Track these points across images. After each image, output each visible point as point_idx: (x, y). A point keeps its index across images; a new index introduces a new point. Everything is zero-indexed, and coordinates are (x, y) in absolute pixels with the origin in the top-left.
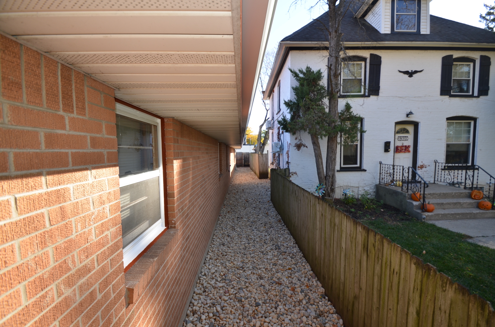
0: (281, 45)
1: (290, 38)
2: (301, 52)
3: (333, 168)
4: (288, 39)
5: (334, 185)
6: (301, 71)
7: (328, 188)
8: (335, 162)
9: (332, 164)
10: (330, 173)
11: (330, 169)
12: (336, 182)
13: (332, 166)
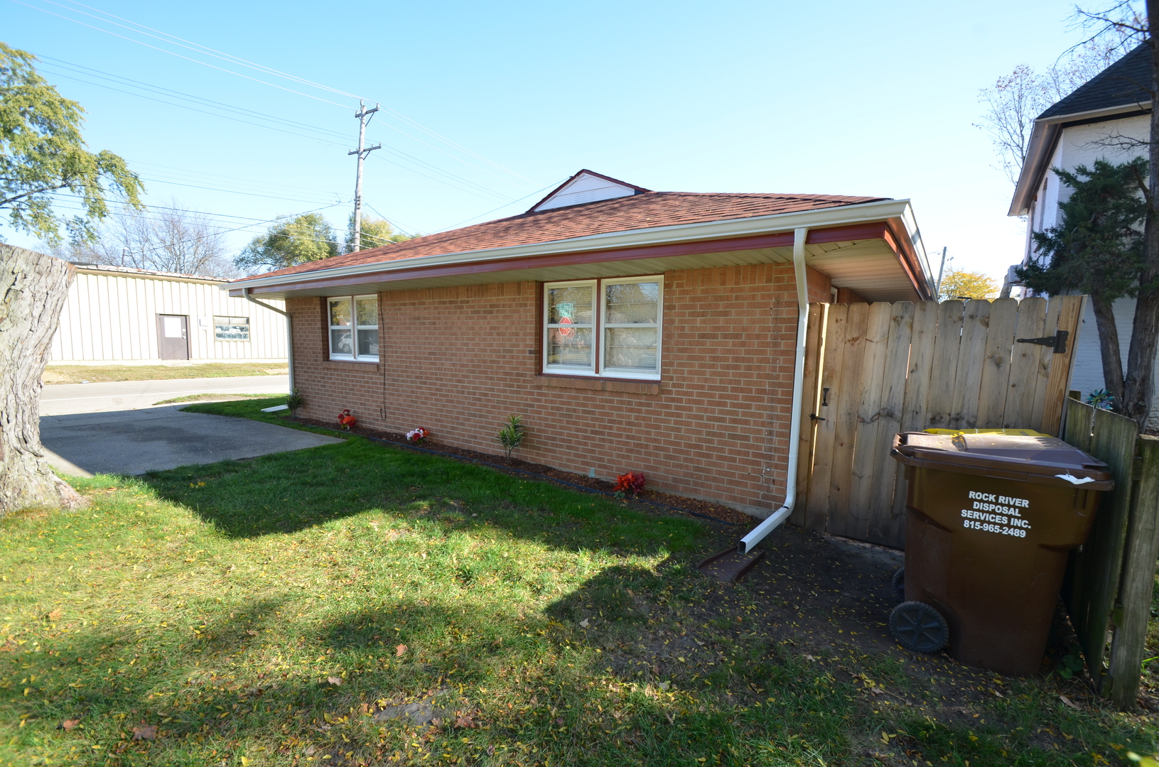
0: (1038, 123)
1: (1063, 105)
2: (1093, 126)
3: (1145, 364)
4: (1056, 109)
5: (1146, 399)
6: (1082, 171)
7: (1128, 404)
8: (1151, 351)
9: (1142, 354)
10: (1138, 375)
11: (1136, 364)
12: (1153, 392)
13: (1142, 357)
